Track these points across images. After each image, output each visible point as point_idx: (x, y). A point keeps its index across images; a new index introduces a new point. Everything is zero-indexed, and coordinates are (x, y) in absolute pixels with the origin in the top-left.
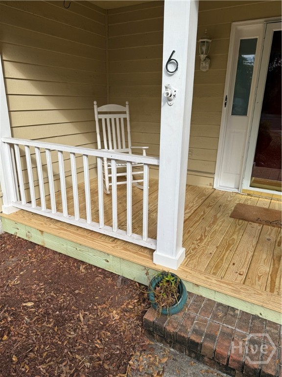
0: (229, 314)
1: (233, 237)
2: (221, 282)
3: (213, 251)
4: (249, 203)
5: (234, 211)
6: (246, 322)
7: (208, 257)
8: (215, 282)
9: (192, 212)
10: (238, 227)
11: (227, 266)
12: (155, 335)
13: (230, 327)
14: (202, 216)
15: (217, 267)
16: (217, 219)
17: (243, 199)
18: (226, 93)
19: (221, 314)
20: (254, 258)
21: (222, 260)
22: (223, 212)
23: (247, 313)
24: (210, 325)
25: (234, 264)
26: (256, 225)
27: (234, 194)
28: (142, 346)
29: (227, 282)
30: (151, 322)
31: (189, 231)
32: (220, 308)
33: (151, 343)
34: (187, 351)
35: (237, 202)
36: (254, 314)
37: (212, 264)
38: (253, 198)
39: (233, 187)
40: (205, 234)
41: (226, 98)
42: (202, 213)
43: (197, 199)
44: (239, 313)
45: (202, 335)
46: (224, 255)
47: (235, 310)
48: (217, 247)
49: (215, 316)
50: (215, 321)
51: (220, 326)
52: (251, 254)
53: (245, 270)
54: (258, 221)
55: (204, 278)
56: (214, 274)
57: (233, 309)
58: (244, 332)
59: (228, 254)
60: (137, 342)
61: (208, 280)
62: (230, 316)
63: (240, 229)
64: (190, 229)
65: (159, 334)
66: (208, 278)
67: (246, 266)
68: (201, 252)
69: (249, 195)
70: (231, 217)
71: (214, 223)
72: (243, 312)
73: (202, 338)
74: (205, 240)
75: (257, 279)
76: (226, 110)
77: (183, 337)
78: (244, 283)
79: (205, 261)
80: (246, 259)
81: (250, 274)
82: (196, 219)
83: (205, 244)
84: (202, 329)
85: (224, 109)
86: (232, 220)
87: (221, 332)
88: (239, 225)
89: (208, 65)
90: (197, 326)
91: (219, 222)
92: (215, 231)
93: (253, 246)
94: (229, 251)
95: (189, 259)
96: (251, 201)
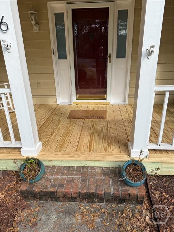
0: (70, 170)
1: (69, 129)
2: (64, 154)
3: (59, 139)
4: (77, 109)
5: (69, 115)
6: (79, 171)
7: (56, 143)
8: (61, 155)
9: (46, 120)
10: (72, 123)
11: (67, 145)
12: (29, 197)
13: (71, 177)
14: (52, 121)
15: (61, 147)
16: (60, 121)
17: (74, 107)
18: (52, 46)
19: (66, 172)
20: (81, 137)
21: (64, 142)
22: (63, 116)
23: (80, 167)
24: (61, 180)
25: (70, 143)
26: (81, 120)
27: (69, 105)
28: (22, 207)
29: (67, 153)
30: (25, 190)
31: (44, 131)
32: (65, 169)
33: (28, 203)
34: (50, 199)
35: (71, 110)
36: (83, 166)
37: (59, 146)
38: (79, 106)
39: (68, 101)
40: (54, 131)
41: (53, 49)
42: (52, 120)
43: (48, 112)
44: (75, 168)
45: (56, 186)
46: (65, 140)
47: (73, 167)
48: (61, 136)
49: (63, 174)
50: (63, 177)
51: (66, 178)
52: (79, 135)
53: (76, 145)
54: (82, 117)
55: (54, 155)
56: (60, 151)
57: (72, 167)
58: (79, 177)
59: (67, 139)
60: (18, 206)
61: (56, 155)
62: (71, 171)
63: (73, 123)
64: (45, 130)
65: (31, 195)
66: (56, 154)
67: (77, 142)
68: (52, 141)
69: (76, 104)
70: (68, 118)
71: (59, 123)
72: (78, 167)
73: (56, 188)
74: (54, 134)
75: (83, 147)
76: (55, 56)
77: (46, 191)
78: (76, 151)
79: (55, 146)
80: (77, 138)
81: (79, 146)
82: (48, 123)
83: (54, 136)
84: (56, 183)
85: (53, 56)
86: (69, 120)
87: (67, 181)
88: (72, 122)
89: (38, 28)
90: (53, 183)
91: (62, 122)
92: (60, 128)
93: (80, 131)
94: (67, 137)
95: (45, 147)
96: (78, 108)
